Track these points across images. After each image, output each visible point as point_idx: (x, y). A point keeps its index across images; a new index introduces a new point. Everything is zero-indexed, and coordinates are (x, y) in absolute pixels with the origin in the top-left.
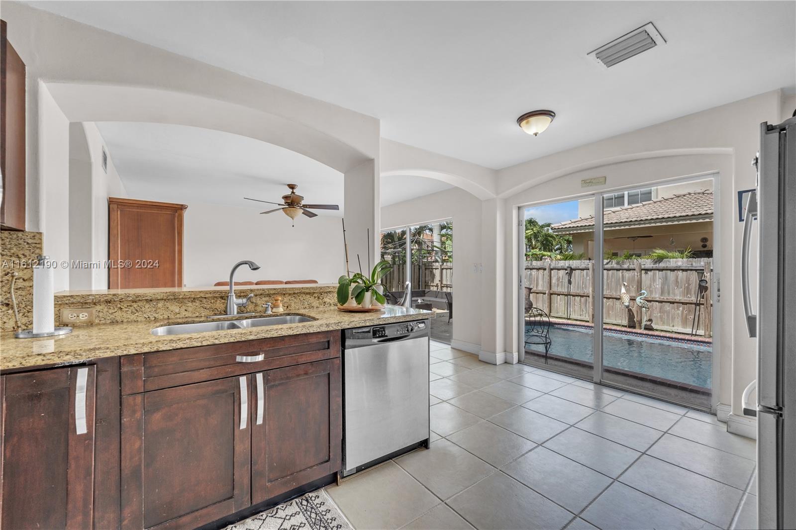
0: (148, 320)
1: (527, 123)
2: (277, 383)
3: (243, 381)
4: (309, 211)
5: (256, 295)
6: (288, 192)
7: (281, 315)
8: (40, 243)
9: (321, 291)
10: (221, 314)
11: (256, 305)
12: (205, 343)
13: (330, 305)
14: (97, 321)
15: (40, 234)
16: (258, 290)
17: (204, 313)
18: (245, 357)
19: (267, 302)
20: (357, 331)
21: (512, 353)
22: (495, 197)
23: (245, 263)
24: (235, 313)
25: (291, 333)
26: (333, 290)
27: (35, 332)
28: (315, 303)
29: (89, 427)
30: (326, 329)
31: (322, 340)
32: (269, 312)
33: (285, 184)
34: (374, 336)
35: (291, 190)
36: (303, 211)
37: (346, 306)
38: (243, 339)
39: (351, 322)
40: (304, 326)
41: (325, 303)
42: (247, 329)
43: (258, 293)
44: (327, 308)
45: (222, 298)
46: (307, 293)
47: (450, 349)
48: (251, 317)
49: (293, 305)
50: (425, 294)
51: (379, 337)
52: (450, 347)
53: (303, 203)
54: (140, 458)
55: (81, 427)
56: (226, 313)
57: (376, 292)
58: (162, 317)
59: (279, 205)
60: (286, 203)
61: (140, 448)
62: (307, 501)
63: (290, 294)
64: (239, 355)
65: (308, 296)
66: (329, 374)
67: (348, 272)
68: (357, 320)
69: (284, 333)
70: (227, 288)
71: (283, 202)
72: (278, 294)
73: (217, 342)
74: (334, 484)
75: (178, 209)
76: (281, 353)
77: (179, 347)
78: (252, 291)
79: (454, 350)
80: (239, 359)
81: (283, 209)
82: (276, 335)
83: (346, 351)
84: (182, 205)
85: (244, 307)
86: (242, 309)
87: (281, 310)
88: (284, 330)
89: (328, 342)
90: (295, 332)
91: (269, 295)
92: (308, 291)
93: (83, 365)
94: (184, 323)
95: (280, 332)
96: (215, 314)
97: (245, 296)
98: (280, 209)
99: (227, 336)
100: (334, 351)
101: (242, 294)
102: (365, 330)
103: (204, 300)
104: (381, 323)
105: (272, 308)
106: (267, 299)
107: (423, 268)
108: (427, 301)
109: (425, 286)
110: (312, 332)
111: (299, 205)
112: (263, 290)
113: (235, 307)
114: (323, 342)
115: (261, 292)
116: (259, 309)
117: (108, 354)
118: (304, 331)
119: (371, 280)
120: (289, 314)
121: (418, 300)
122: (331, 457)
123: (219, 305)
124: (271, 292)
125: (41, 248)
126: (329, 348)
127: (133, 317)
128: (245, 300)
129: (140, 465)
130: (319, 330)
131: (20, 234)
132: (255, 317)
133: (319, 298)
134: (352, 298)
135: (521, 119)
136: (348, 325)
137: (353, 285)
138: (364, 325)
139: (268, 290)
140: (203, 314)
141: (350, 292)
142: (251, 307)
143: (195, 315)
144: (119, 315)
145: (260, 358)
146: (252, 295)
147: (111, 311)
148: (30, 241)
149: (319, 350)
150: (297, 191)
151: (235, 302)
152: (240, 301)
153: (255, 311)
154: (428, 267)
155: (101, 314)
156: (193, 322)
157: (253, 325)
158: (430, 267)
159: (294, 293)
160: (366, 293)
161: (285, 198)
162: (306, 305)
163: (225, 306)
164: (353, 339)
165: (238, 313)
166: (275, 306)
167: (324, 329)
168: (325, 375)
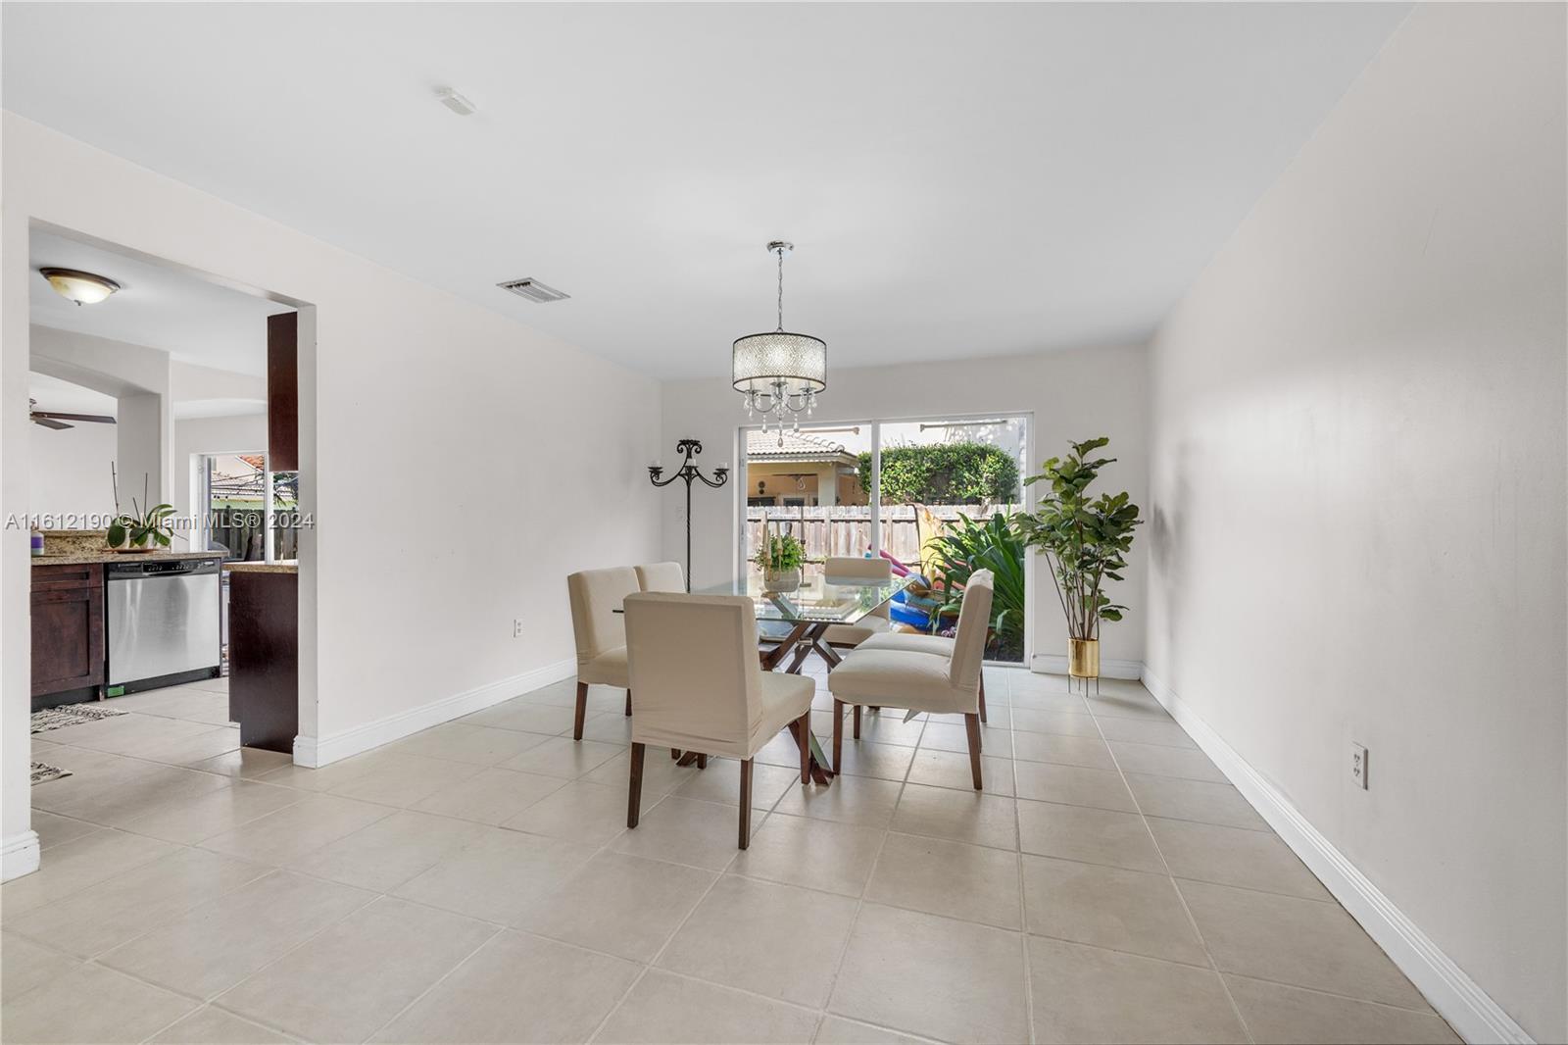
4: (52, 421)
9: (78, 535)
20: (123, 565)
30: (86, 562)
31: (80, 571)
34: (146, 571)
37: (119, 548)
39: (117, 558)
46: (57, 537)
51: (152, 571)
57: (160, 534)
65: (58, 540)
66: (88, 601)
68: (127, 558)
74: (95, 699)
83: (110, 582)
89: (88, 573)
90: (46, 563)
100: (95, 581)
102: (134, 565)
104: (154, 559)
110: (66, 563)
118: (57, 562)
122: (91, 672)
126: (87, 579)
130: (74, 563)
133: (74, 542)
137: (129, 529)
138: (132, 561)
141: (127, 535)
149: (76, 580)
160: (149, 535)
164: (118, 572)
167: (83, 562)
168: (82, 602)
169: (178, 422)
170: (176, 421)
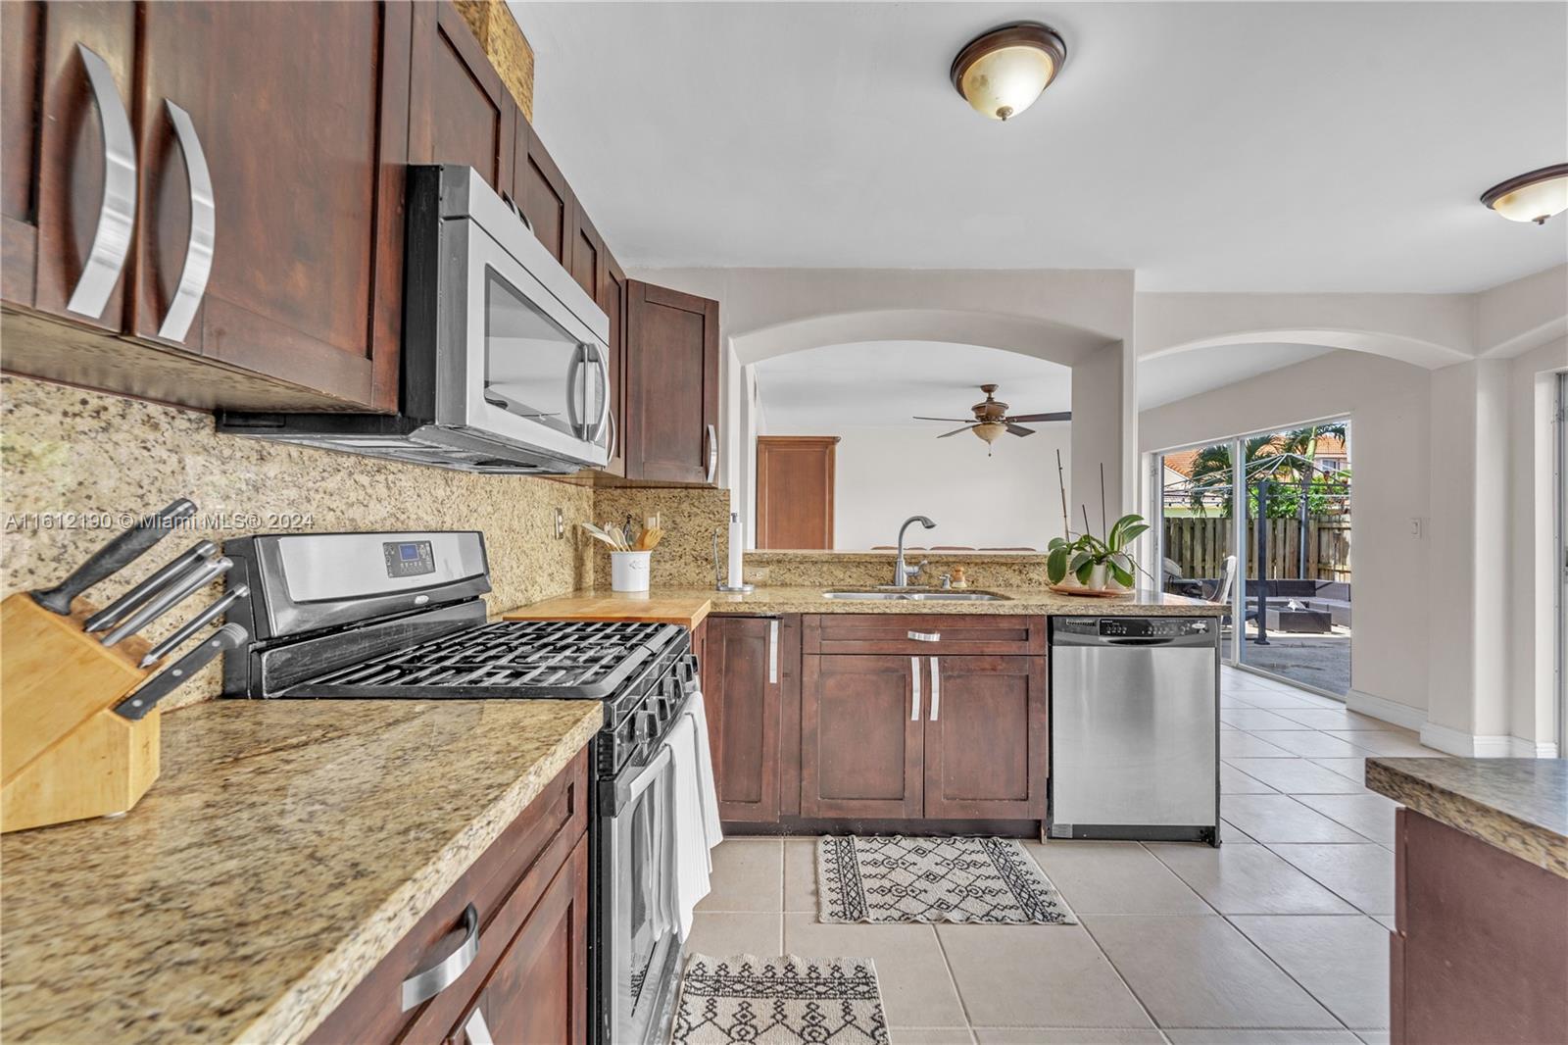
0: (813, 585)
1: (1508, 201)
2: (956, 673)
3: (915, 662)
4: (1018, 426)
5: (930, 563)
6: (982, 398)
7: (963, 592)
8: (729, 500)
9: (1025, 561)
10: (887, 584)
11: (931, 576)
12: (876, 611)
13: (1040, 584)
14: (770, 582)
15: (729, 490)
16: (933, 555)
17: (870, 582)
18: (917, 634)
19: (944, 573)
20: (1072, 620)
21: (1533, 742)
22: (1471, 357)
23: (918, 519)
24: (905, 584)
25: (974, 611)
26: (1043, 561)
27: (730, 586)
28: (1015, 579)
29: (778, 678)
30: (1023, 612)
31: (1017, 627)
32: (948, 587)
33: (977, 387)
34: (1103, 633)
35: (987, 395)
36: (1006, 428)
37: (1061, 584)
38: (916, 612)
39: (1063, 606)
40: (991, 605)
41: (1030, 580)
42: (919, 602)
43: (933, 559)
44: (1034, 588)
45: (889, 563)
46: (1003, 564)
47: (1345, 712)
48: (924, 591)
49: (981, 579)
50: (1315, 590)
51: (1112, 635)
52: (1344, 706)
53: (1007, 414)
54: (817, 722)
55: (773, 679)
56: (893, 583)
57: (1114, 567)
58: (826, 583)
59: (967, 421)
60: (977, 417)
61: (817, 711)
62: (995, 845)
63: (976, 564)
64: (911, 630)
65: (1004, 568)
66: (1027, 676)
67: (1067, 532)
68: (1075, 606)
69: (965, 610)
70: (897, 552)
71: (972, 416)
72: (959, 562)
73: (888, 611)
74: (1036, 841)
75: (828, 444)
76: (961, 637)
77: (851, 611)
78: (925, 556)
79: (1353, 715)
80: (910, 635)
81: (973, 427)
82: (954, 612)
83: (1055, 649)
84: (834, 438)
85: (916, 578)
86: (913, 578)
87: (963, 585)
88: (965, 606)
89: (1027, 631)
90: (979, 611)
91: (947, 564)
92: (1003, 560)
93: (774, 617)
94: (849, 591)
95: (959, 609)
96: (882, 585)
97: (916, 564)
98: (968, 428)
99: (897, 606)
100: (1036, 645)
101: (913, 561)
102: (1086, 621)
103: (869, 566)
104: (1116, 613)
105: (951, 582)
106: (945, 568)
107: (1313, 526)
108: (1317, 606)
109: (1319, 570)
110: (1002, 613)
111: (1001, 419)
112: (940, 556)
113: (905, 576)
114: (1019, 630)
115: (937, 559)
116: (935, 582)
117: (793, 610)
118: (991, 611)
119: (1108, 545)
120: (974, 592)
121: (1288, 603)
122: (1030, 795)
123: (886, 573)
124: (951, 560)
125: (729, 505)
126: (1027, 639)
127: (800, 580)
128: (916, 569)
129: (817, 728)
130: (1012, 613)
131: (715, 491)
132: (929, 592)
133: (1020, 572)
134: (1071, 574)
135: (1490, 196)
136: (1058, 610)
137: (1075, 553)
138: (1084, 612)
139: (946, 556)
140: (867, 584)
141: (1068, 564)
142: (924, 579)
143: (859, 584)
144: (788, 577)
145: (935, 638)
146: (926, 562)
147: (782, 572)
148: (722, 498)
149: (1013, 640)
150: (997, 397)
151: (905, 570)
152: (911, 569)
153: (929, 584)
154: (1329, 525)
155: (773, 575)
156: (858, 591)
157: (927, 598)
158: (1335, 525)
159: (983, 563)
160: (1095, 566)
161: (977, 409)
162: (1001, 582)
163: (892, 575)
164: (1066, 631)
165: (908, 585)
166: (955, 579)
167: (1020, 611)
168: (1021, 677)
169: (1144, 415)
170: (1139, 414)
